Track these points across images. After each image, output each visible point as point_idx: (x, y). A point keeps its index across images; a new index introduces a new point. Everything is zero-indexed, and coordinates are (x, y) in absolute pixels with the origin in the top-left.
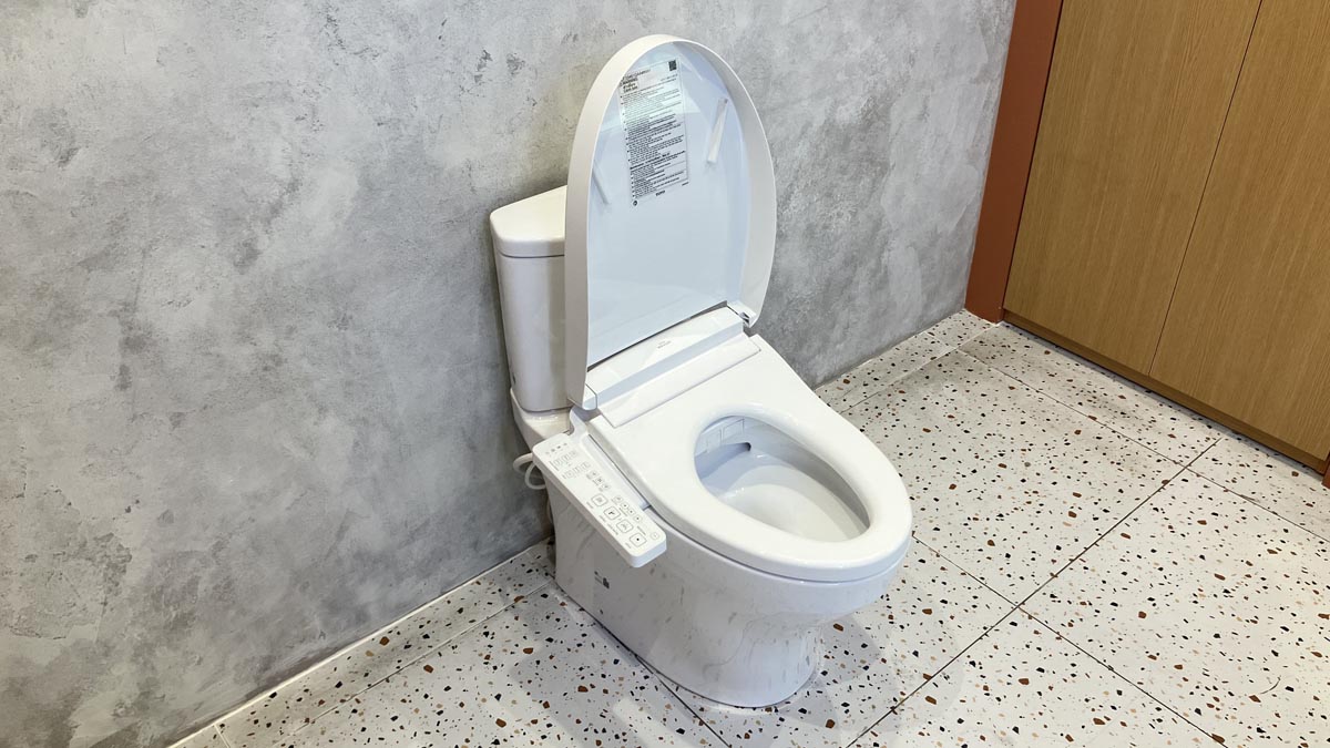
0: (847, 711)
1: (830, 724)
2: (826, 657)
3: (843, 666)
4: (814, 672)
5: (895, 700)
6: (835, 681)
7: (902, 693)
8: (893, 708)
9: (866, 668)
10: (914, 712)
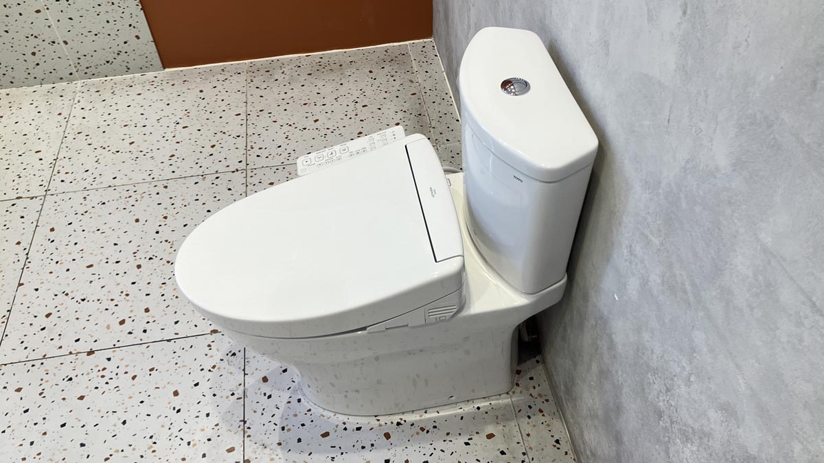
0: (265, 394)
1: (265, 380)
2: (309, 410)
3: (296, 415)
4: (304, 395)
5: (249, 428)
6: (289, 402)
7: (249, 436)
8: (245, 422)
9: (283, 429)
10: (233, 432)
